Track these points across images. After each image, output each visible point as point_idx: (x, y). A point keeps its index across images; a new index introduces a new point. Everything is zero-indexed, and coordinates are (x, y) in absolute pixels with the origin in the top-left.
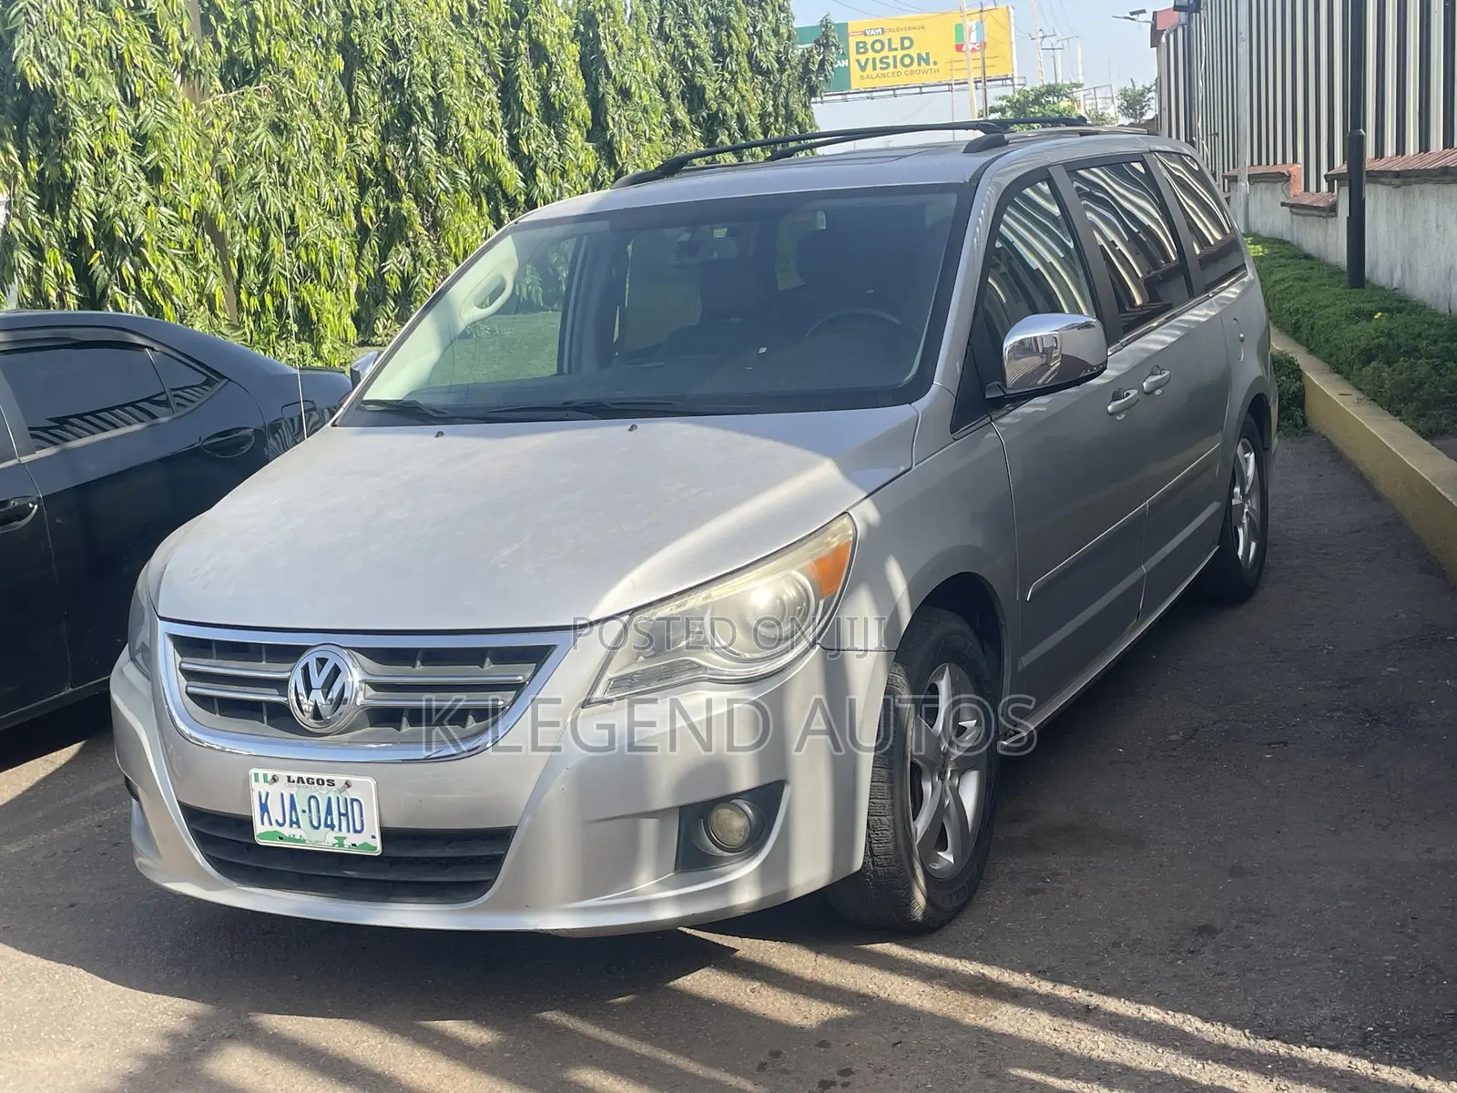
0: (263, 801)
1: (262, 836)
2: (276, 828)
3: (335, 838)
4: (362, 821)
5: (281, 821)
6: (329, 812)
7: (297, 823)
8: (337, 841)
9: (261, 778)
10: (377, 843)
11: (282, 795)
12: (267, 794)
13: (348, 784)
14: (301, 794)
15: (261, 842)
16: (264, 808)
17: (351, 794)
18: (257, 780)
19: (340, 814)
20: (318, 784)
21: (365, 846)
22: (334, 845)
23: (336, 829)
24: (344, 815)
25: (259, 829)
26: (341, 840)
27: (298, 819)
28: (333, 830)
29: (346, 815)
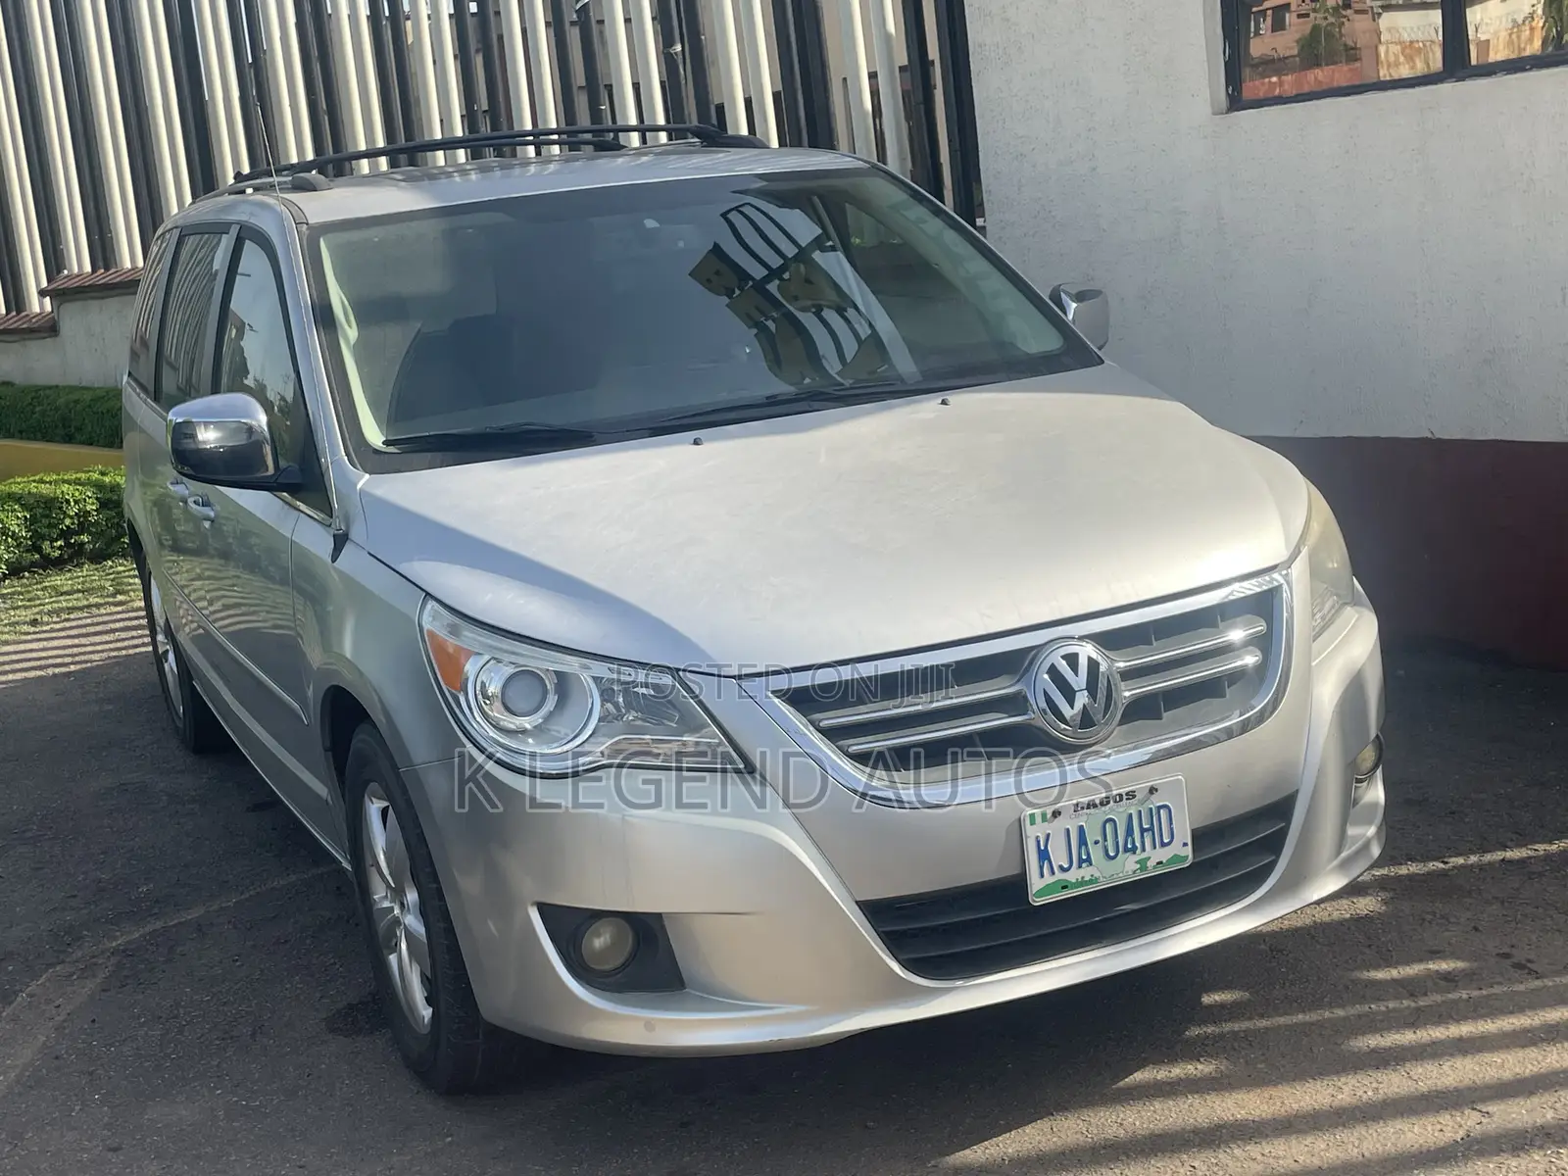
0: (1042, 848)
1: (1041, 893)
2: (1059, 876)
3: (1137, 862)
4: (1172, 830)
5: (1066, 866)
6: (1129, 831)
7: (1089, 861)
8: (1138, 866)
9: (1038, 819)
10: (1188, 851)
11: (1068, 830)
12: (1048, 835)
13: (1152, 790)
14: (1091, 823)
15: (1038, 902)
16: (1043, 855)
17: (1157, 801)
18: (1033, 823)
19: (1143, 831)
20: (1116, 802)
21: (1176, 858)
22: (1134, 872)
23: (1138, 851)
24: (1147, 830)
25: (1036, 883)
26: (1143, 863)
27: (1088, 855)
28: (1135, 853)
29: (1151, 829)
